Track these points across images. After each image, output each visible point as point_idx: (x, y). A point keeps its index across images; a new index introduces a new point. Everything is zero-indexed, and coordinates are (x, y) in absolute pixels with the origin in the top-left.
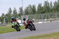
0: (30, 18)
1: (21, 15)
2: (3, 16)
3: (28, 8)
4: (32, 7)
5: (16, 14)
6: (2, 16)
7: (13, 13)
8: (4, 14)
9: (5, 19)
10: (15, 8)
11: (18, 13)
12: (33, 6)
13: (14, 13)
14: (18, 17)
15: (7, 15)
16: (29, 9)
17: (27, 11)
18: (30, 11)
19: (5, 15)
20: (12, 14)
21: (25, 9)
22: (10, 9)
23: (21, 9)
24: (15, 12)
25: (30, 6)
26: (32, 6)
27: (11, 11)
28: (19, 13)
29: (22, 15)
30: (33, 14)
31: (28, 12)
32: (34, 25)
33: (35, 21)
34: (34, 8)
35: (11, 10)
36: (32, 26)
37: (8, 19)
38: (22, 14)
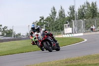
0: (87, 24)
1: (72, 19)
2: (42, 21)
3: (84, 7)
4: (91, 6)
5: (64, 17)
6: (40, 20)
7: (58, 16)
8: (43, 18)
9: (46, 27)
10: (61, 7)
11: (66, 17)
12: (93, 4)
13: (60, 15)
14: (67, 23)
15: (48, 19)
16: (86, 8)
17: (82, 12)
18: (87, 12)
19: (45, 19)
20: (56, 17)
21: (79, 9)
22: (54, 9)
23: (72, 9)
24: (62, 13)
25: (87, 3)
26: (90, 3)
27: (54, 13)
28: (69, 16)
29: (74, 19)
30: (92, 18)
31: (83, 14)
32: (56, 41)
33: (96, 30)
34: (94, 7)
35: (55, 11)
36: (52, 43)
37: (50, 25)
38: (74, 17)
